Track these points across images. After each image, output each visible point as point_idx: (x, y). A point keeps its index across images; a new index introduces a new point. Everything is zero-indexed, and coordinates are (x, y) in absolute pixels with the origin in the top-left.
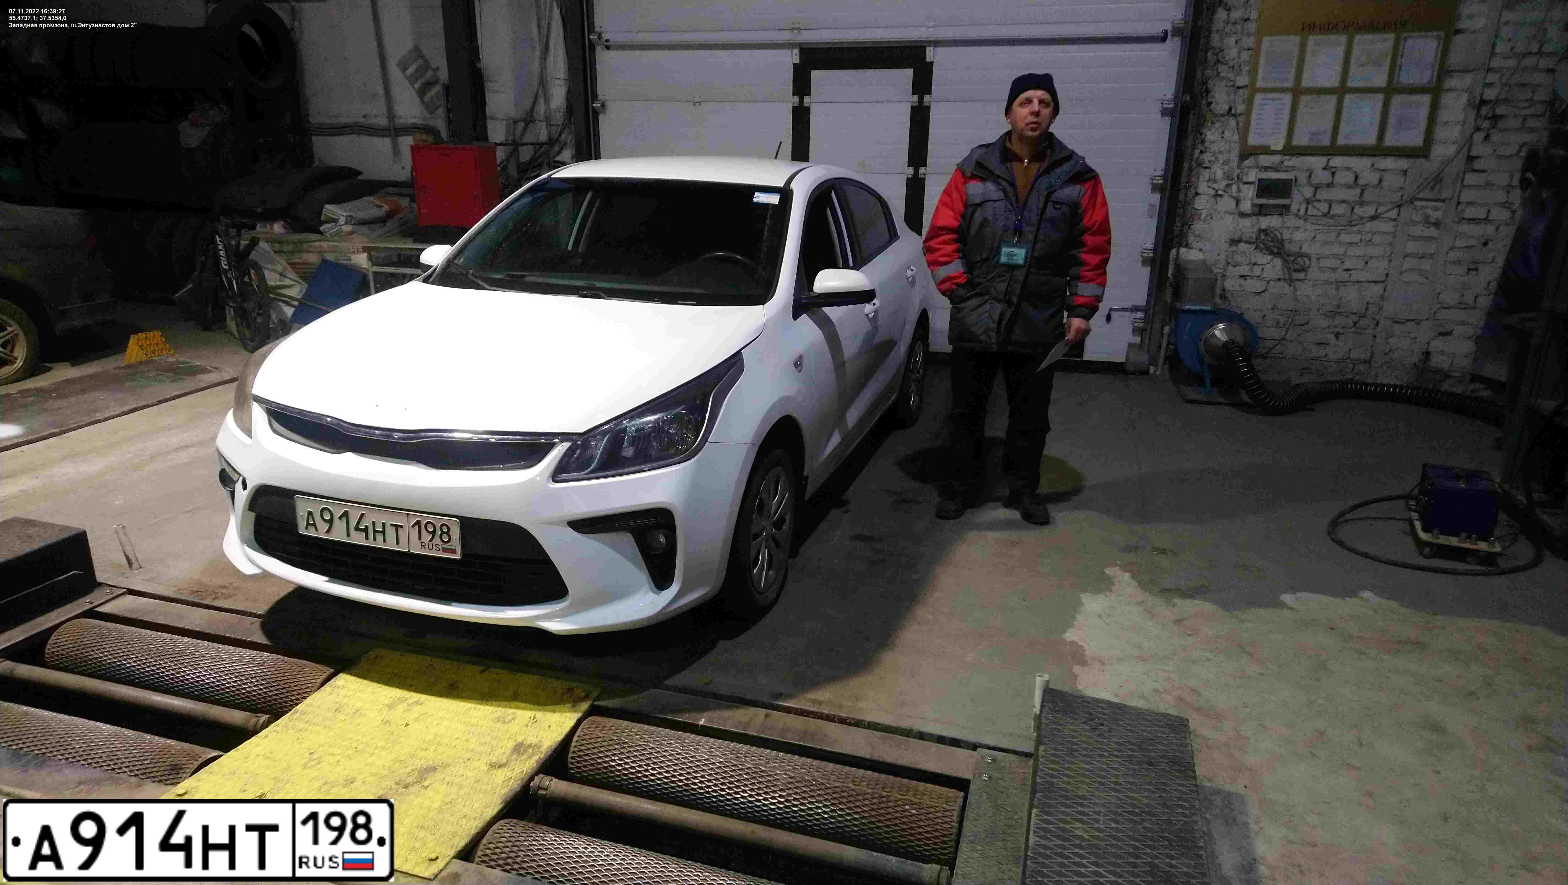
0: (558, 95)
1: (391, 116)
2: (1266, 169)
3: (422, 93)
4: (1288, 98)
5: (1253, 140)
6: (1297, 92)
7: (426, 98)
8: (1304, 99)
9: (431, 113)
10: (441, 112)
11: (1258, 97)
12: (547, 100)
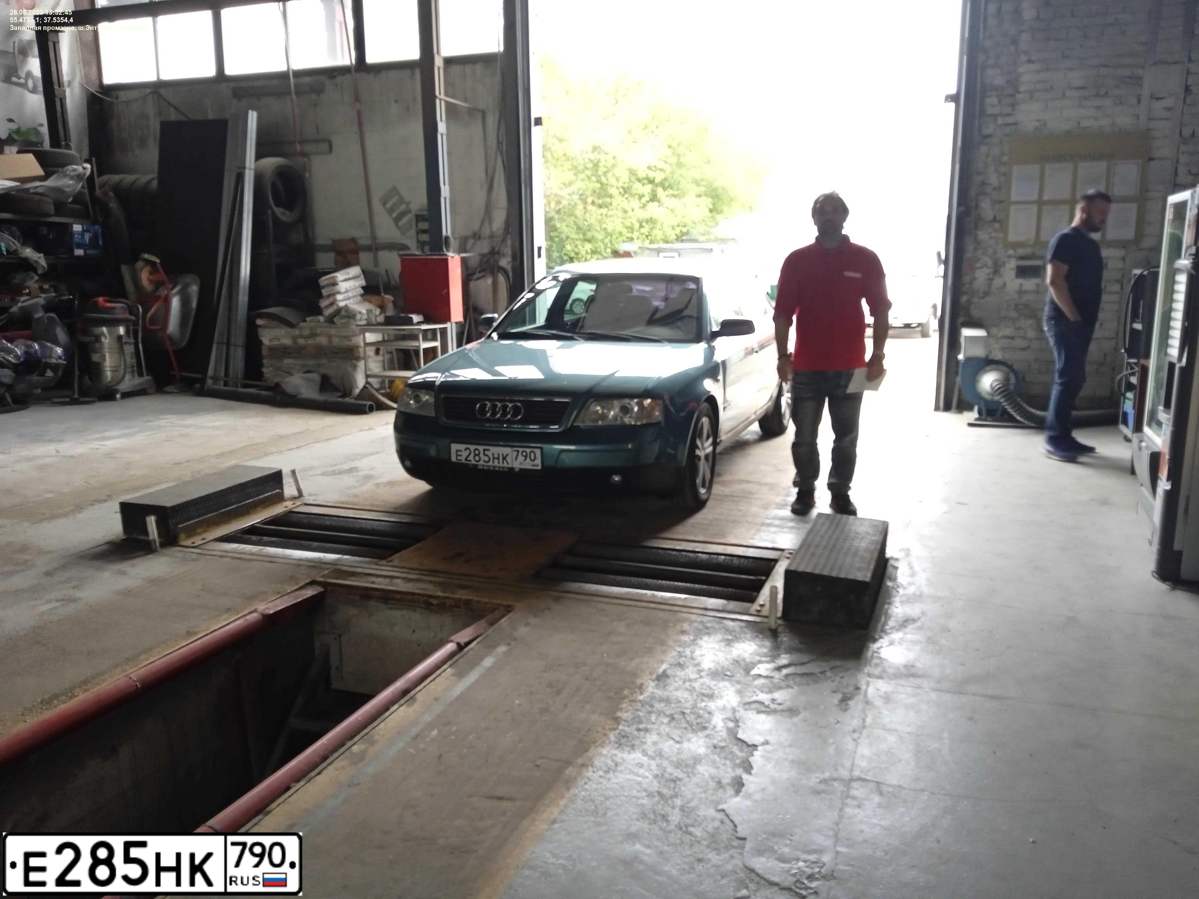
0: (499, 218)
1: (374, 237)
2: (1022, 258)
3: (397, 220)
4: (1034, 208)
5: (1012, 237)
6: (1041, 203)
7: (400, 224)
8: (1045, 208)
9: (403, 233)
10: (413, 233)
11: (1013, 208)
12: (490, 223)
